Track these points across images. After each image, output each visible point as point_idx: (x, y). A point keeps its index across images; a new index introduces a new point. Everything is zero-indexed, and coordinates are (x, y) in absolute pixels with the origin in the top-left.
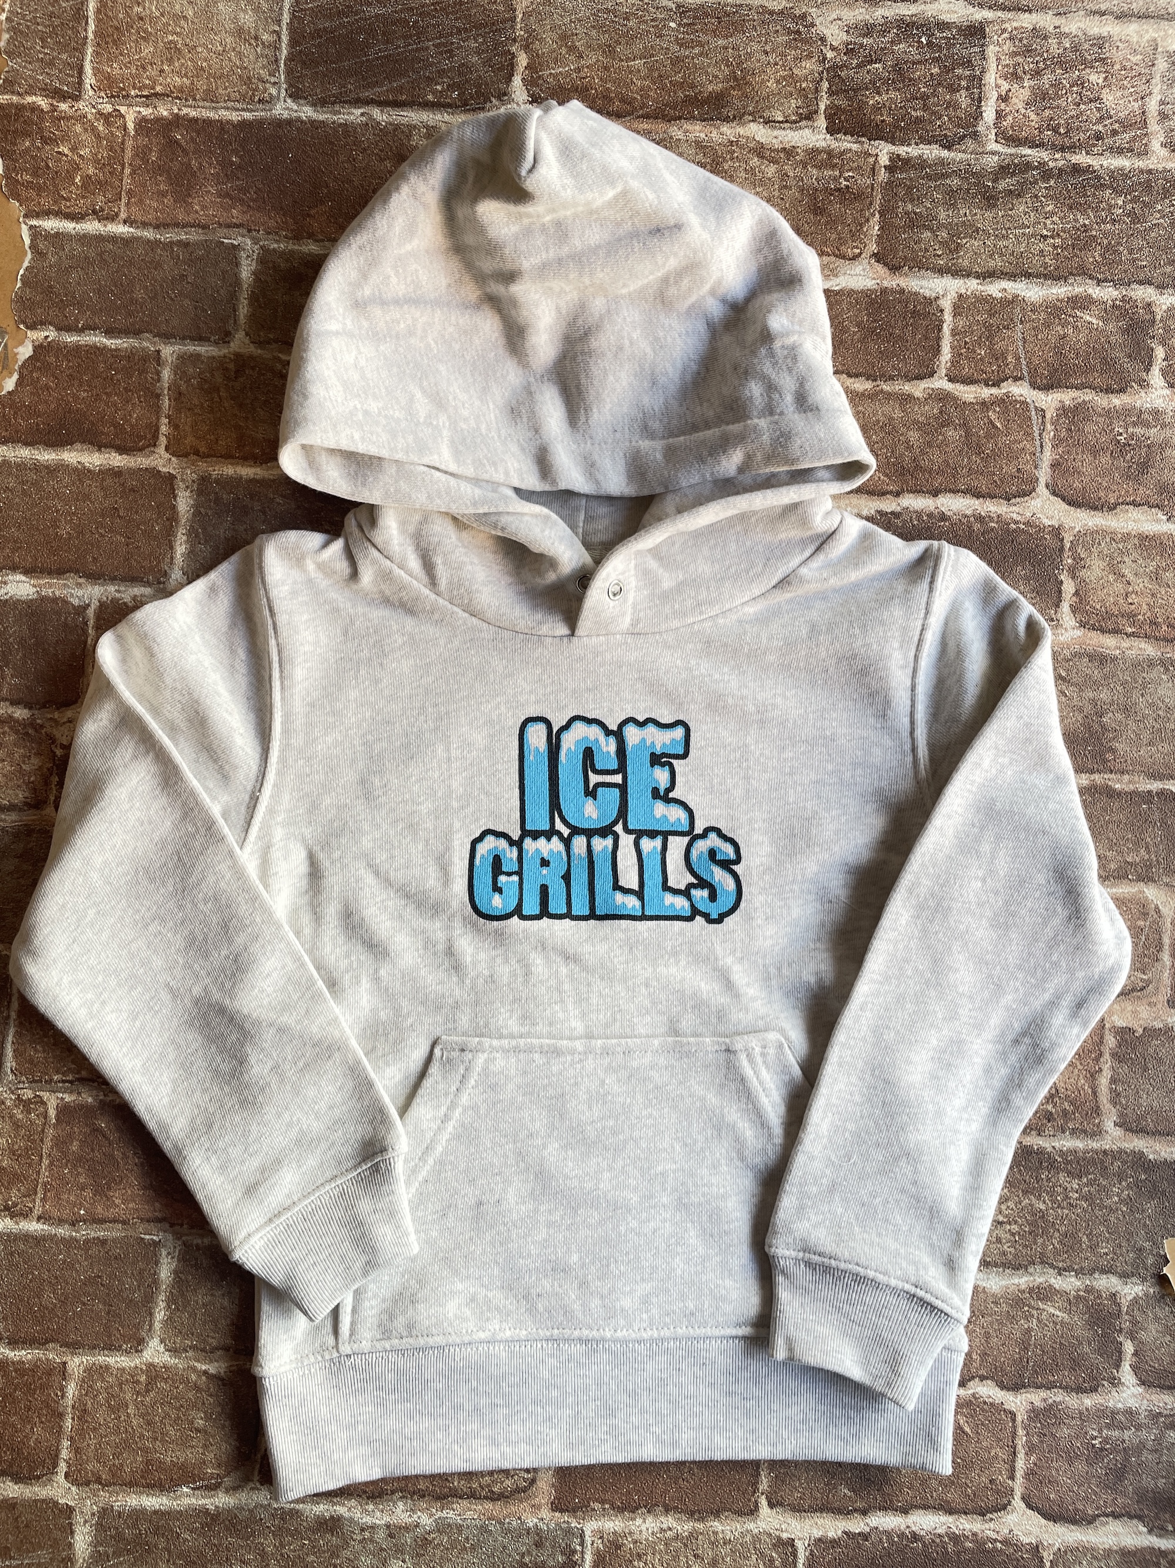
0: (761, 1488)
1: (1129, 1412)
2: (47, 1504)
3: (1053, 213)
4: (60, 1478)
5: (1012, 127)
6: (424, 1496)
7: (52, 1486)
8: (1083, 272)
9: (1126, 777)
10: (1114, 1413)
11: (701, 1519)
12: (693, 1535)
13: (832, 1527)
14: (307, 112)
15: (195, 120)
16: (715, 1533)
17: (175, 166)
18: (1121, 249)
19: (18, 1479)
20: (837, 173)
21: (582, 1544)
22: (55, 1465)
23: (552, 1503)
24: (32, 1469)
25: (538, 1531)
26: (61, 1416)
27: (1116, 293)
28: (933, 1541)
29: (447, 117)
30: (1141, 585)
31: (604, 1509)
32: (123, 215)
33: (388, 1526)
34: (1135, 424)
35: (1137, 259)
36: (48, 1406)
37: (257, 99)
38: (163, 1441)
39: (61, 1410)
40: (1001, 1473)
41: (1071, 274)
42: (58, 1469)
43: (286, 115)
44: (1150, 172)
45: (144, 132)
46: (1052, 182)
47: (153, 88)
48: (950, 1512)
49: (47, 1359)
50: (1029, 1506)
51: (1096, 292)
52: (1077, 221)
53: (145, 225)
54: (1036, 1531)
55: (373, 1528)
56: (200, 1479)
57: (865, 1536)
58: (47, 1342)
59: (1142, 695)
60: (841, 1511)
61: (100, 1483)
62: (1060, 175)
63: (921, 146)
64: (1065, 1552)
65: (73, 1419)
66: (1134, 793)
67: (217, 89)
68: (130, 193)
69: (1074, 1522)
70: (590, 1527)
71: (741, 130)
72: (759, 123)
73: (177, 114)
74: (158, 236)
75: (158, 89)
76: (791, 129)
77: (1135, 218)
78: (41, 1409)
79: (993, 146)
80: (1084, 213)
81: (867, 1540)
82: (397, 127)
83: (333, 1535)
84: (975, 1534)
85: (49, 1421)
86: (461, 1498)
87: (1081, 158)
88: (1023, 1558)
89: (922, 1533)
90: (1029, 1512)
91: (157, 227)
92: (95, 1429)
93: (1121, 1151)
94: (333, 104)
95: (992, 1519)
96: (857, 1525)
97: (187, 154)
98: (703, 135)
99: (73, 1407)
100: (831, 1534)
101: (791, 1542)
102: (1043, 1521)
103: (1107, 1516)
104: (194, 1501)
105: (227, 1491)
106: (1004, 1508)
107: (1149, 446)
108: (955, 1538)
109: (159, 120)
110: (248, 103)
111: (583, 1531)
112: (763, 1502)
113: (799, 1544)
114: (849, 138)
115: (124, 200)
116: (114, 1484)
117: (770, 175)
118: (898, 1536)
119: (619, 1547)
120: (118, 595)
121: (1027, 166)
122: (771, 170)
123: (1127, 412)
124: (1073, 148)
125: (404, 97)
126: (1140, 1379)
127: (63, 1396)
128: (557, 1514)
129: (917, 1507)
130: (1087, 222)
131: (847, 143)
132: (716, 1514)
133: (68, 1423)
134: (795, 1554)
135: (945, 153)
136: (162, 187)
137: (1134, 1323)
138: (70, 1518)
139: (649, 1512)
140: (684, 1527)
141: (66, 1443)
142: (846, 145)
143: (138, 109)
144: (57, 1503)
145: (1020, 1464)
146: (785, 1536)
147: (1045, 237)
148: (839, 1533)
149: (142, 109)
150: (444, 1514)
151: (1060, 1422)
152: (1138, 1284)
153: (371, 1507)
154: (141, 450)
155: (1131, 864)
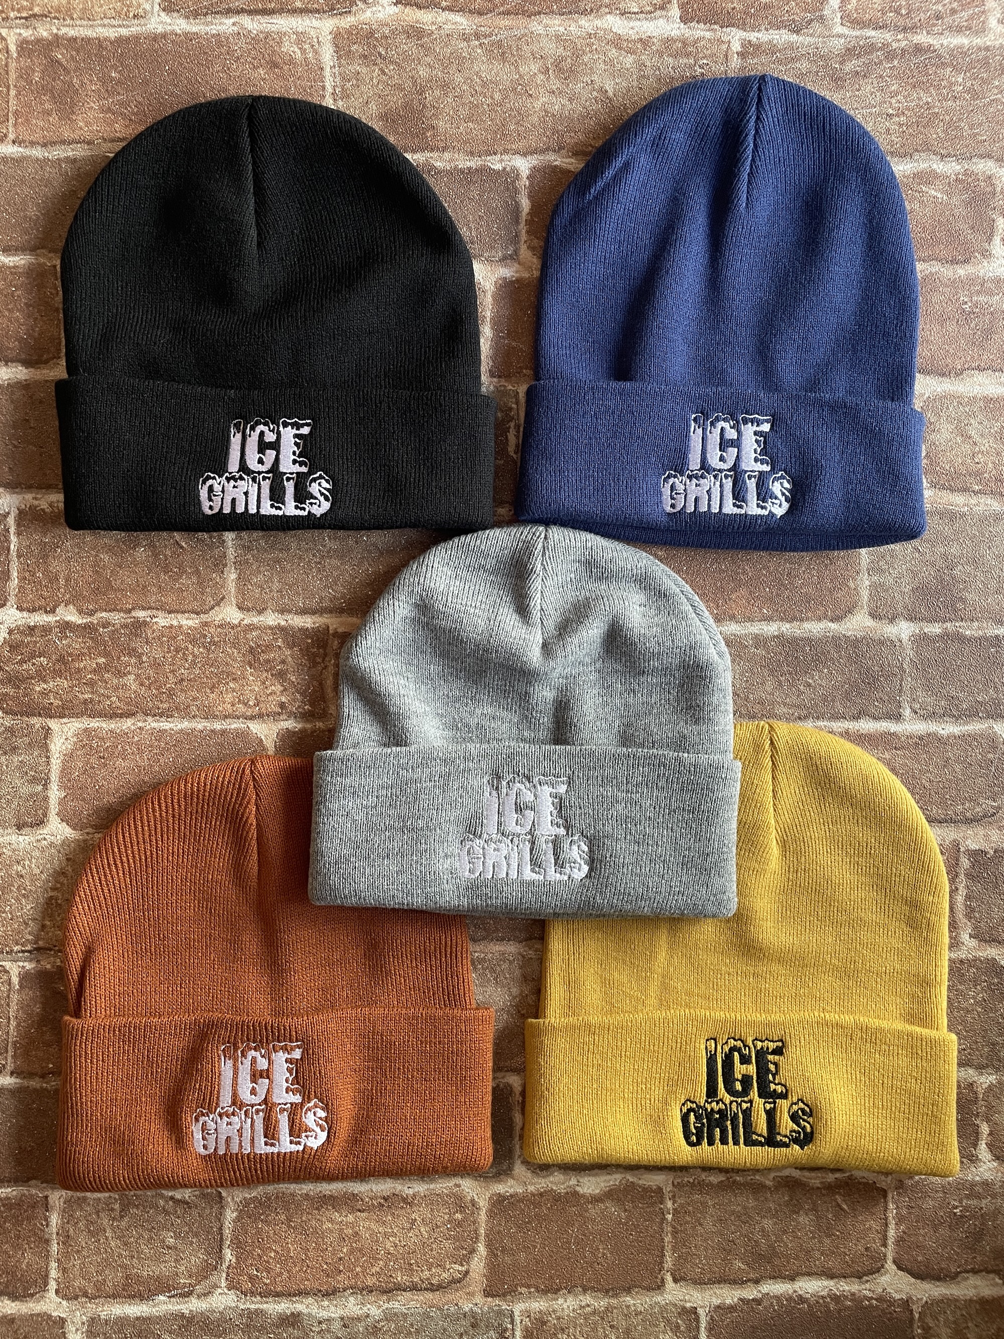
0: (666, 1266)
1: (986, 1184)
2: (41, 1317)
3: (897, 93)
4: (51, 1294)
5: (856, 10)
6: (372, 1291)
7: (45, 1302)
8: (927, 148)
9: (976, 624)
10: (973, 1184)
11: (615, 1296)
12: (609, 1309)
13: (730, 1296)
14: (180, 25)
15: (75, 39)
16: (628, 1307)
17: (58, 84)
18: (963, 125)
19: (14, 1297)
20: (692, 61)
21: (512, 1322)
22: (46, 1284)
23: (484, 1290)
24: (26, 1289)
25: (473, 1314)
26: (47, 1242)
27: (959, 167)
28: (818, 1302)
29: (315, 23)
30: (987, 445)
31: (530, 1293)
32: (11, 136)
33: (342, 1319)
34: (979, 293)
35: (977, 134)
36: (35, 1234)
37: (131, 15)
38: (139, 1258)
39: (47, 1236)
40: (875, 1243)
41: (917, 150)
42: (49, 1287)
43: (160, 29)
44: (987, 49)
45: (26, 53)
46: (896, 62)
47: (31, 9)
48: (832, 1277)
49: (32, 1195)
50: (900, 1268)
51: (939, 167)
52: (919, 99)
53: (33, 144)
54: (907, 1289)
55: (329, 1320)
56: (174, 1289)
57: (758, 1301)
58: (29, 1179)
59: (989, 548)
60: (737, 1282)
61: (87, 1297)
62: (903, 55)
63: (771, 31)
64: (932, 1304)
65: (58, 1244)
66: (985, 638)
67: (93, 7)
68: (16, 113)
69: (938, 1279)
70: (518, 1308)
71: (598, 23)
72: (616, 15)
73: (56, 35)
74: (46, 154)
75: (36, 10)
76: (647, 19)
77: (976, 95)
78: (30, 1237)
79: (839, 29)
80: (926, 91)
81: (760, 1305)
82: (268, 35)
83: (294, 1329)
84: (853, 1294)
85: (38, 1247)
86: (404, 1290)
87: (922, 38)
88: (895, 1311)
89: (808, 1296)
90: (900, 1273)
91: (44, 145)
92: (78, 1251)
93: (975, 959)
94: (205, 15)
95: (868, 1281)
96: (750, 1293)
97: (69, 73)
98: (562, 29)
99: (58, 1234)
100: (728, 1301)
101: (694, 1311)
102: (913, 1280)
103: (968, 1272)
104: (170, 1307)
105: (199, 1297)
106: (878, 1271)
107: (992, 313)
108: (836, 1298)
109: (38, 41)
110: (124, 19)
111: (512, 1312)
112: (669, 1278)
113: (700, 1311)
114: (702, 26)
115: (11, 121)
116: (99, 1297)
117: (628, 66)
118: (787, 1300)
119: (544, 1323)
120: (36, 503)
121: (871, 48)
122: (629, 60)
123: (971, 280)
124: (914, 29)
125: (273, 5)
126: (995, 1155)
127: (47, 1226)
128: (490, 1299)
129: (803, 1275)
130: (929, 100)
131: (700, 31)
132: (628, 1290)
133: (54, 1248)
134: (697, 1320)
135: (794, 38)
136: (47, 106)
137: (990, 1107)
138: (63, 1328)
139: (569, 1292)
140: (601, 1303)
141: (54, 1265)
142: (699, 33)
143: (18, 31)
144: (51, 1316)
145: (892, 1233)
146: (688, 1305)
147: (890, 116)
148: (736, 1300)
149: (22, 31)
150: (390, 1305)
151: (926, 1195)
152: (993, 1074)
153: (326, 1303)
154: (46, 362)
155: (981, 703)
